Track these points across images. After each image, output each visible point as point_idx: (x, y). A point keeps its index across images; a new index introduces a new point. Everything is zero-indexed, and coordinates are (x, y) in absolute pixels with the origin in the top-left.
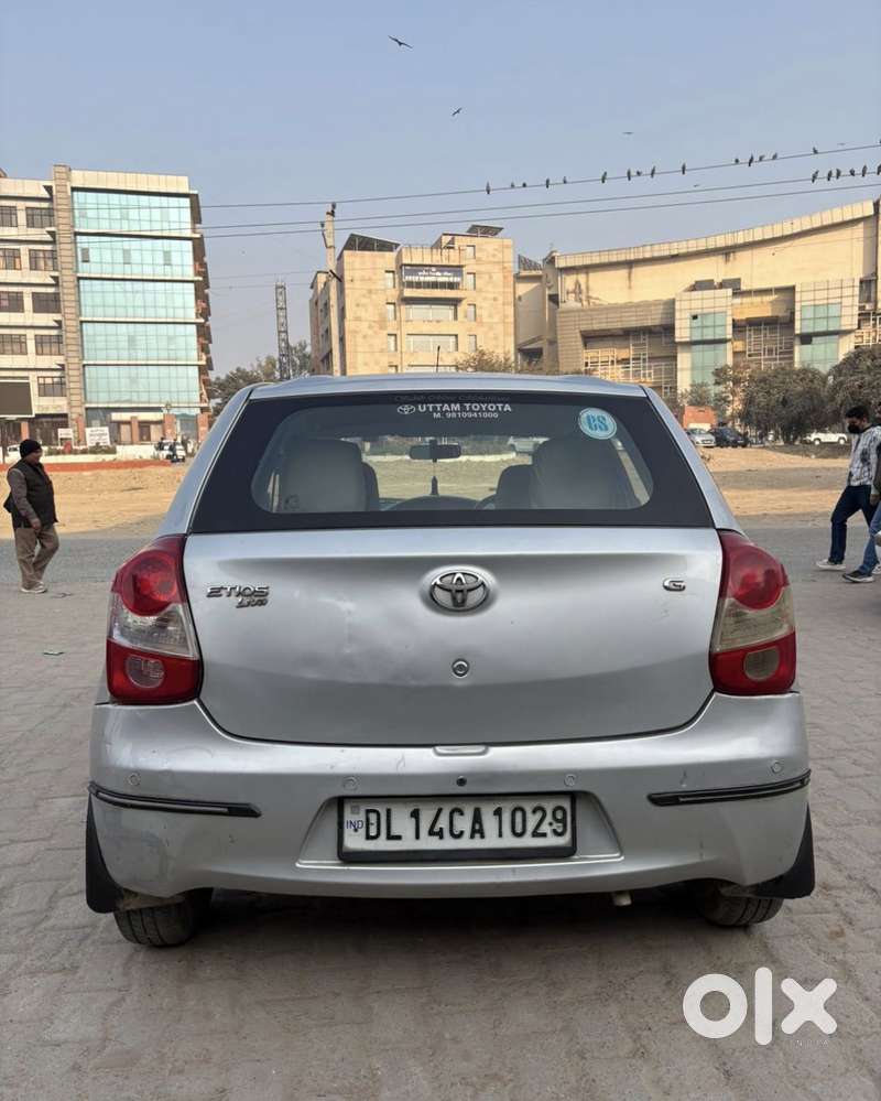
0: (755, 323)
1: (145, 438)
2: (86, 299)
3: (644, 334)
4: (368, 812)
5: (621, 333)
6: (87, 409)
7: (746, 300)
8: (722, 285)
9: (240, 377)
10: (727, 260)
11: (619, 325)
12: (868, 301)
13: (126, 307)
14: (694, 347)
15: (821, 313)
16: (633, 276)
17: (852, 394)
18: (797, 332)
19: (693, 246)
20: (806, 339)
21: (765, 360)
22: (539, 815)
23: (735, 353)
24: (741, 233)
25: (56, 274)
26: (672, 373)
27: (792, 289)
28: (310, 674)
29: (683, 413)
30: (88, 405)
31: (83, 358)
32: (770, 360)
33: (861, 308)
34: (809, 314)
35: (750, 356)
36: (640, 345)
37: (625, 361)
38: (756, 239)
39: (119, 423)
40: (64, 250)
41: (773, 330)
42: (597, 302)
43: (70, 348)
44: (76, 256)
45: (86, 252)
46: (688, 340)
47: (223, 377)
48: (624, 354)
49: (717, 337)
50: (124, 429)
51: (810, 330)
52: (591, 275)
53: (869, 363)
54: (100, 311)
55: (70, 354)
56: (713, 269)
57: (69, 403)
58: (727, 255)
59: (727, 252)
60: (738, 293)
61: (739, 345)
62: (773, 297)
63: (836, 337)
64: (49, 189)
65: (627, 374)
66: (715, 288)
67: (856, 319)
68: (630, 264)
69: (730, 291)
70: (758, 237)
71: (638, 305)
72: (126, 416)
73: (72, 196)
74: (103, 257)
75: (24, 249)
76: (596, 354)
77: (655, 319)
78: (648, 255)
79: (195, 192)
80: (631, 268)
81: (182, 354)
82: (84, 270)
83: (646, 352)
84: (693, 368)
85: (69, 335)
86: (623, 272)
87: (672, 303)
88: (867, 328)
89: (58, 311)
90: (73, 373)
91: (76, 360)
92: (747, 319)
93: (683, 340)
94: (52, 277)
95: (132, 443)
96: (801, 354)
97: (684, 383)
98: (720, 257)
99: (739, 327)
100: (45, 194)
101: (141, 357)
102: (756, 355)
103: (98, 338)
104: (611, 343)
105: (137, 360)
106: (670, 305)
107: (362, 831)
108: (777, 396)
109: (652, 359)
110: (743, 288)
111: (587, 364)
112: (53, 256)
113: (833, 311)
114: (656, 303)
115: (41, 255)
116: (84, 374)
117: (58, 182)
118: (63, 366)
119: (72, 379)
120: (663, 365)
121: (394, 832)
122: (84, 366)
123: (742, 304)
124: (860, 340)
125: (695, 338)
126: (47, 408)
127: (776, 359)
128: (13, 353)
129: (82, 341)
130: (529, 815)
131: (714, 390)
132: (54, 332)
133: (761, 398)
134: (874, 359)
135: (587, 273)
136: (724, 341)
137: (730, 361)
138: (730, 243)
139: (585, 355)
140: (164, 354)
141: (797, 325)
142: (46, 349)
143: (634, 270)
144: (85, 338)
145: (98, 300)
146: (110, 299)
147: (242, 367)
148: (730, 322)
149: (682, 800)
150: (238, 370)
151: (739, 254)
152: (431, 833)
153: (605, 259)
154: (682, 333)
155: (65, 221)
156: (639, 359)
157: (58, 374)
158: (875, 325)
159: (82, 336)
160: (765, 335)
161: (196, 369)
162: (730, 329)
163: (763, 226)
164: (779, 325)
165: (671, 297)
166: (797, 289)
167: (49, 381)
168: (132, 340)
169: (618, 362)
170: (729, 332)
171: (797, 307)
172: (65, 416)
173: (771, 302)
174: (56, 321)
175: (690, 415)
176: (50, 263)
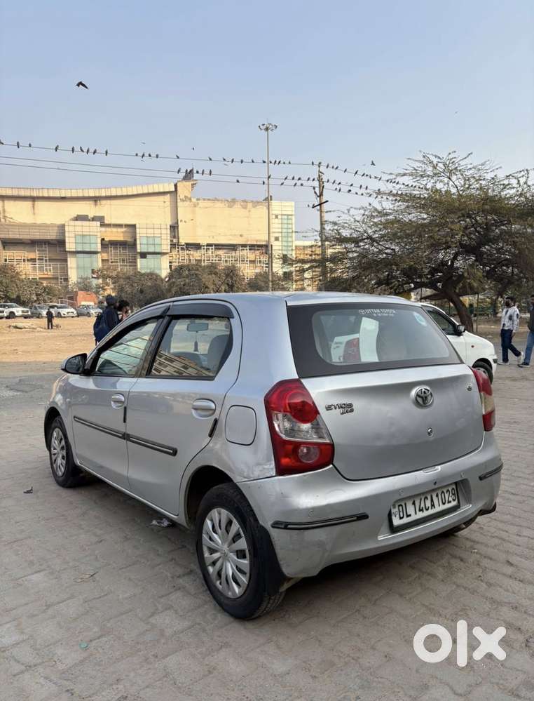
0: (114, 244)
3: (45, 244)
4: (399, 506)
5: (29, 242)
7: (109, 229)
8: (94, 219)
10: (96, 205)
11: (28, 237)
12: (174, 237)
14: (78, 255)
15: (151, 241)
16: (36, 206)
17: (180, 288)
18: (139, 251)
19: (74, 194)
20: (144, 255)
21: (121, 266)
22: (448, 494)
23: (103, 260)
24: (103, 190)
26: (65, 269)
27: (134, 226)
28: (379, 443)
29: (77, 295)
32: (122, 265)
33: (172, 241)
34: (144, 241)
35: (112, 262)
36: (43, 251)
37: (33, 260)
38: (113, 195)
41: (124, 248)
42: (11, 220)
46: (74, 250)
48: (32, 256)
49: (92, 250)
51: (145, 251)
52: (6, 202)
53: (187, 272)
56: (87, 209)
58: (96, 201)
59: (96, 199)
60: (103, 225)
61: (105, 256)
62: (124, 229)
63: (159, 256)
65: (34, 269)
66: (89, 220)
67: (169, 246)
68: (34, 199)
69: (98, 223)
70: (114, 194)
71: (40, 226)
76: (12, 254)
77: (52, 235)
78: (46, 195)
80: (34, 201)
83: (47, 255)
84: (78, 268)
86: (28, 204)
87: (63, 226)
88: (175, 252)
92: (109, 241)
93: (71, 250)
96: (141, 264)
97: (73, 276)
98: (91, 202)
99: (106, 245)
102: (114, 262)
104: (22, 248)
106: (62, 228)
107: (398, 516)
108: (137, 287)
109: (51, 260)
110: (106, 222)
111: (6, 260)
113: (157, 241)
114: (52, 225)
120: (59, 265)
121: (408, 514)
123: (106, 231)
124: (171, 258)
125: (79, 250)
127: (126, 266)
130: (445, 494)
131: (95, 282)
133: (128, 288)
134: (189, 270)
135: (3, 201)
136: (96, 253)
137: (100, 265)
138: (97, 195)
139: (4, 254)
141: (138, 247)
143: (36, 203)
148: (99, 241)
151: (103, 202)
152: (420, 510)
153: (15, 193)
154: (70, 246)
156: (42, 259)
158: (178, 251)
160: (120, 251)
162: (99, 246)
163: (116, 188)
164: (128, 246)
165: (63, 223)
166: (137, 226)
169: (28, 260)
170: (99, 248)
171: (138, 236)
173: (123, 232)
175: (82, 296)
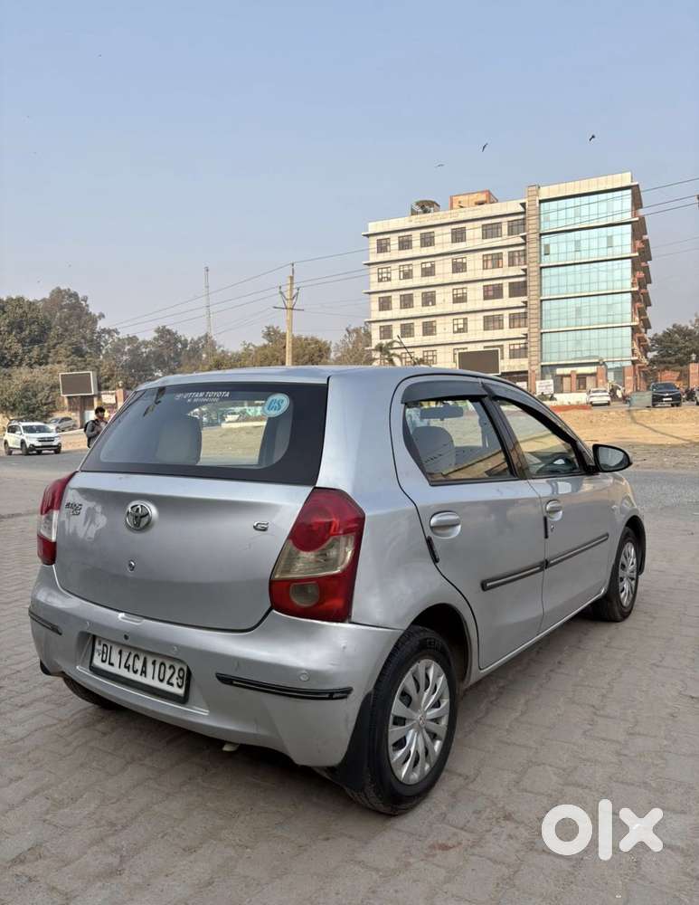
1: (582, 387)
2: (545, 283)
4: (104, 645)
6: (542, 366)
9: (676, 332)
13: (575, 285)
22: (172, 670)
25: (525, 267)
30: (543, 364)
31: (541, 328)
39: (562, 376)
40: (532, 248)
43: (532, 321)
44: (540, 252)
45: (547, 247)
47: (660, 333)
50: (566, 380)
54: (555, 290)
55: (532, 326)
57: (530, 363)
64: (523, 205)
72: (567, 371)
73: (540, 207)
74: (559, 248)
75: (505, 252)
79: (637, 183)
81: (618, 318)
82: (546, 261)
85: (532, 311)
89: (526, 295)
90: (534, 339)
91: (536, 330)
94: (523, 270)
95: (571, 392)
100: (521, 209)
101: (585, 323)
103: (552, 311)
105: (581, 326)
107: (100, 656)
112: (525, 253)
115: (517, 254)
116: (541, 340)
117: (531, 198)
118: (526, 335)
119: (532, 344)
121: (112, 662)
122: (542, 334)
126: (514, 367)
128: (494, 328)
129: (541, 316)
130: (167, 669)
132: (523, 310)
140: (603, 319)
142: (516, 324)
144: (544, 312)
145: (554, 283)
146: (563, 280)
147: (678, 324)
149: (235, 683)
150: (674, 326)
152: (125, 666)
155: (534, 226)
157: (523, 341)
159: (541, 311)
161: (630, 329)
167: (517, 347)
168: (578, 310)
172: (526, 372)
174: (524, 302)
176: (522, 259)
